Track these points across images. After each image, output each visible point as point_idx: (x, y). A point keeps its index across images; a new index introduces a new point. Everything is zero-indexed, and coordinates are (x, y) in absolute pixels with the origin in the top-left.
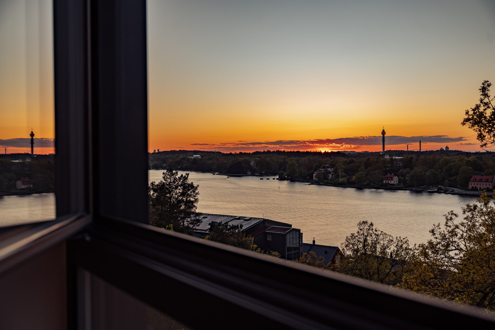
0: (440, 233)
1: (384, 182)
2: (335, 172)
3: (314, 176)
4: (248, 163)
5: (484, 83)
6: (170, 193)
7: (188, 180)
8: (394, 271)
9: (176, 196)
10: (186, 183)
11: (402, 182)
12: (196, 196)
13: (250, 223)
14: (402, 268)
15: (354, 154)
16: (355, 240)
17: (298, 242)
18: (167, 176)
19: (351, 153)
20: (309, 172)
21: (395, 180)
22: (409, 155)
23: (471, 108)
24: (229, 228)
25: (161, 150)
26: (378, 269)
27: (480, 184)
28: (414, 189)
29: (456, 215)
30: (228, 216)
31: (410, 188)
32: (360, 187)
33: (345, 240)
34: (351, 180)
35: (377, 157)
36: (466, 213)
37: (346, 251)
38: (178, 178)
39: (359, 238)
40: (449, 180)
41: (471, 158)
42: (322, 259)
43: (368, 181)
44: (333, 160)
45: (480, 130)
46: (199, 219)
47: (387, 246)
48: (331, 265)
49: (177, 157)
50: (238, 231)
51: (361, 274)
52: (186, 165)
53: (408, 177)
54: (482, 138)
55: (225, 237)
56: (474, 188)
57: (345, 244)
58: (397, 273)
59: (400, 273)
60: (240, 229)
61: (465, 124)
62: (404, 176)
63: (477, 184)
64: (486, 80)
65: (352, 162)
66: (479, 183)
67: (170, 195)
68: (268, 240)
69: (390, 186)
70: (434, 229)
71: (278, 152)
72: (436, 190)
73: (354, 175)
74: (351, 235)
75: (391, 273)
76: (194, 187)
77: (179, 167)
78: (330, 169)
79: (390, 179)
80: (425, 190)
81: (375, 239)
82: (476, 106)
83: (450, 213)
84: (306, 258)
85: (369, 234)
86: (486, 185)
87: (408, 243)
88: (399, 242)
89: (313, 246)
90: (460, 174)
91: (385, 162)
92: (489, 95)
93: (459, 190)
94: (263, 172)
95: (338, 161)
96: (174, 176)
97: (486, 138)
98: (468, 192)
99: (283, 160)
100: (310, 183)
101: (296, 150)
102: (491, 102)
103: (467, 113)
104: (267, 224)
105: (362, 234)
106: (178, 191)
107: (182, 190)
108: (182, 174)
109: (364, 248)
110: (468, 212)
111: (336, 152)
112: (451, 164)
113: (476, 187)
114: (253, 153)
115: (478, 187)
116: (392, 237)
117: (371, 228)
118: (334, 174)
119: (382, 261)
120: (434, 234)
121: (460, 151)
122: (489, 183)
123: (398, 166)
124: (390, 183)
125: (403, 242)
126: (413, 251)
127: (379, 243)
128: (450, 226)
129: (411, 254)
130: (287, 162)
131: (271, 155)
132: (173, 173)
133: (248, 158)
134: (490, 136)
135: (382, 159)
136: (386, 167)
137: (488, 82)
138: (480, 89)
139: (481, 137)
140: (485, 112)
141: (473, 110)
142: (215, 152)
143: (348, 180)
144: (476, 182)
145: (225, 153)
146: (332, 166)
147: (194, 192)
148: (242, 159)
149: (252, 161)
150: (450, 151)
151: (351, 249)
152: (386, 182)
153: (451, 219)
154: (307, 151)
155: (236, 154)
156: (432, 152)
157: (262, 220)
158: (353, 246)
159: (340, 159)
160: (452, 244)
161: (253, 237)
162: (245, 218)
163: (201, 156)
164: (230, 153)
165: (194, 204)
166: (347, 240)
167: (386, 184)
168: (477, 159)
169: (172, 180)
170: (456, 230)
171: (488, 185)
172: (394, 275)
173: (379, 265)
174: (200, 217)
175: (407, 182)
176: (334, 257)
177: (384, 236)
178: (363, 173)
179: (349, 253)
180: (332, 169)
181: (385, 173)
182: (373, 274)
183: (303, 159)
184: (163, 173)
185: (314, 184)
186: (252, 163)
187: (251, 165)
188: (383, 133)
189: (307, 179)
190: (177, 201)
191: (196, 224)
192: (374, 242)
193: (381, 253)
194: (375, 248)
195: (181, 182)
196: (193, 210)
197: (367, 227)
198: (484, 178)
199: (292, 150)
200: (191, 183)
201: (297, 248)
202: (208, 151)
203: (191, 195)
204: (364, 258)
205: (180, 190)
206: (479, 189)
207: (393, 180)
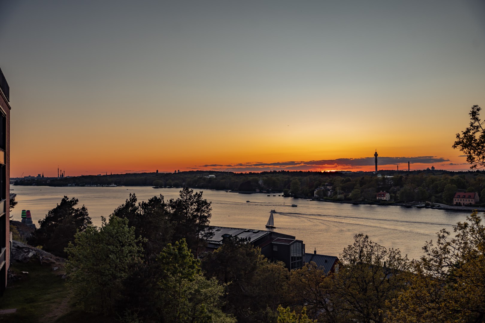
0: (433, 250)
1: (377, 198)
2: (334, 189)
3: (315, 194)
4: (257, 182)
5: (473, 107)
6: (186, 209)
7: (202, 198)
8: (387, 280)
9: (192, 211)
10: (200, 200)
11: (393, 198)
12: (209, 212)
13: (258, 235)
14: (395, 277)
15: (350, 173)
16: (352, 251)
17: (301, 252)
18: (183, 193)
19: (347, 173)
20: (310, 190)
21: (387, 197)
22: (399, 174)
23: (462, 132)
24: (238, 241)
25: (181, 171)
26: (373, 277)
27: (464, 200)
28: (404, 205)
29: (448, 233)
30: (239, 229)
31: (401, 204)
32: (355, 203)
33: (343, 252)
34: (347, 196)
35: (370, 176)
36: (458, 231)
37: (344, 261)
38: (193, 196)
39: (355, 249)
40: (436, 197)
41: (455, 177)
42: (322, 268)
43: (363, 197)
44: (331, 179)
45: (470, 153)
46: (212, 232)
47: (381, 256)
48: (330, 274)
49: (195, 177)
50: (247, 243)
51: (358, 282)
52: (203, 183)
53: (398, 194)
54: (472, 160)
55: (234, 249)
56: (458, 204)
57: (343, 255)
58: (390, 282)
59: (393, 281)
60: (248, 241)
61: (456, 147)
62: (395, 193)
63: (461, 200)
64: (476, 105)
65: (349, 180)
66: (462, 199)
67: (186, 211)
68: (274, 250)
69: (383, 202)
70: (427, 246)
71: (283, 172)
72: (424, 205)
73: (351, 192)
74: (348, 247)
75: (385, 281)
76: (207, 203)
77: (196, 186)
78: (329, 187)
79: (383, 195)
80: (414, 205)
81: (370, 250)
82: (467, 130)
83: (442, 231)
84: (308, 267)
85: (365, 246)
86: (469, 201)
87: (400, 254)
88: (392, 253)
89: (315, 256)
90: (445, 191)
91: (378, 180)
92: (479, 119)
93: (445, 205)
94: (270, 190)
95: (336, 180)
96: (190, 194)
97: (476, 159)
98: (452, 207)
99: (287, 179)
100: (311, 200)
101: (298, 171)
102: (481, 125)
103: (458, 136)
104: (273, 236)
105: (358, 246)
106: (193, 207)
107: (196, 206)
108: (197, 192)
109: (360, 258)
110: (459, 230)
111: (334, 172)
112: (437, 182)
113: (460, 203)
114: (261, 173)
115: (462, 202)
116: (385, 248)
117: (366, 240)
118: (333, 191)
119: (377, 270)
120: (427, 251)
121: (445, 171)
122: (472, 199)
123: (389, 185)
124: (382, 199)
125: (395, 253)
126: (404, 261)
127: (373, 254)
128: (442, 244)
129: (403, 263)
130: (291, 181)
131: (277, 174)
132: (189, 191)
133: (257, 177)
134: (479, 158)
135: (375, 178)
136: (379, 185)
137: (478, 107)
138: (470, 114)
139: (470, 159)
140: (474, 135)
141: (464, 133)
142: (228, 172)
143: (345, 196)
144: (460, 198)
145: (237, 173)
146: (331, 184)
147: (207, 208)
148: (251, 178)
149: (260, 180)
150: (436, 170)
151: (348, 260)
152: (379, 198)
153: (443, 237)
154: (309, 171)
155: (246, 174)
156: (419, 172)
157: (269, 232)
158: (350, 257)
159: (338, 178)
160: (445, 261)
161: (261, 248)
162: (254, 231)
163: (216, 176)
164: (241, 173)
165: (207, 219)
166: (345, 251)
167: (379, 200)
168: (459, 178)
169: (188, 197)
170: (448, 247)
171: (471, 200)
172: (388, 283)
173: (374, 273)
174: (213, 231)
175: (398, 198)
176: (333, 266)
177: (378, 248)
178: (358, 190)
179: (346, 262)
180: (331, 187)
181: (378, 190)
182: (369, 282)
183: (305, 178)
184: (180, 192)
185: (315, 200)
186: (260, 182)
187: (259, 183)
188: (376, 155)
189: (308, 195)
190: (193, 216)
191: (209, 237)
192: (369, 253)
193: (376, 263)
194: (370, 258)
195: (196, 199)
196: (206, 224)
197: (362, 239)
198: (467, 194)
199: (295, 171)
200: (205, 200)
201: (300, 257)
202: (222, 172)
203: (204, 211)
204: (360, 268)
205: (195, 206)
206: (462, 204)
207: (385, 197)
